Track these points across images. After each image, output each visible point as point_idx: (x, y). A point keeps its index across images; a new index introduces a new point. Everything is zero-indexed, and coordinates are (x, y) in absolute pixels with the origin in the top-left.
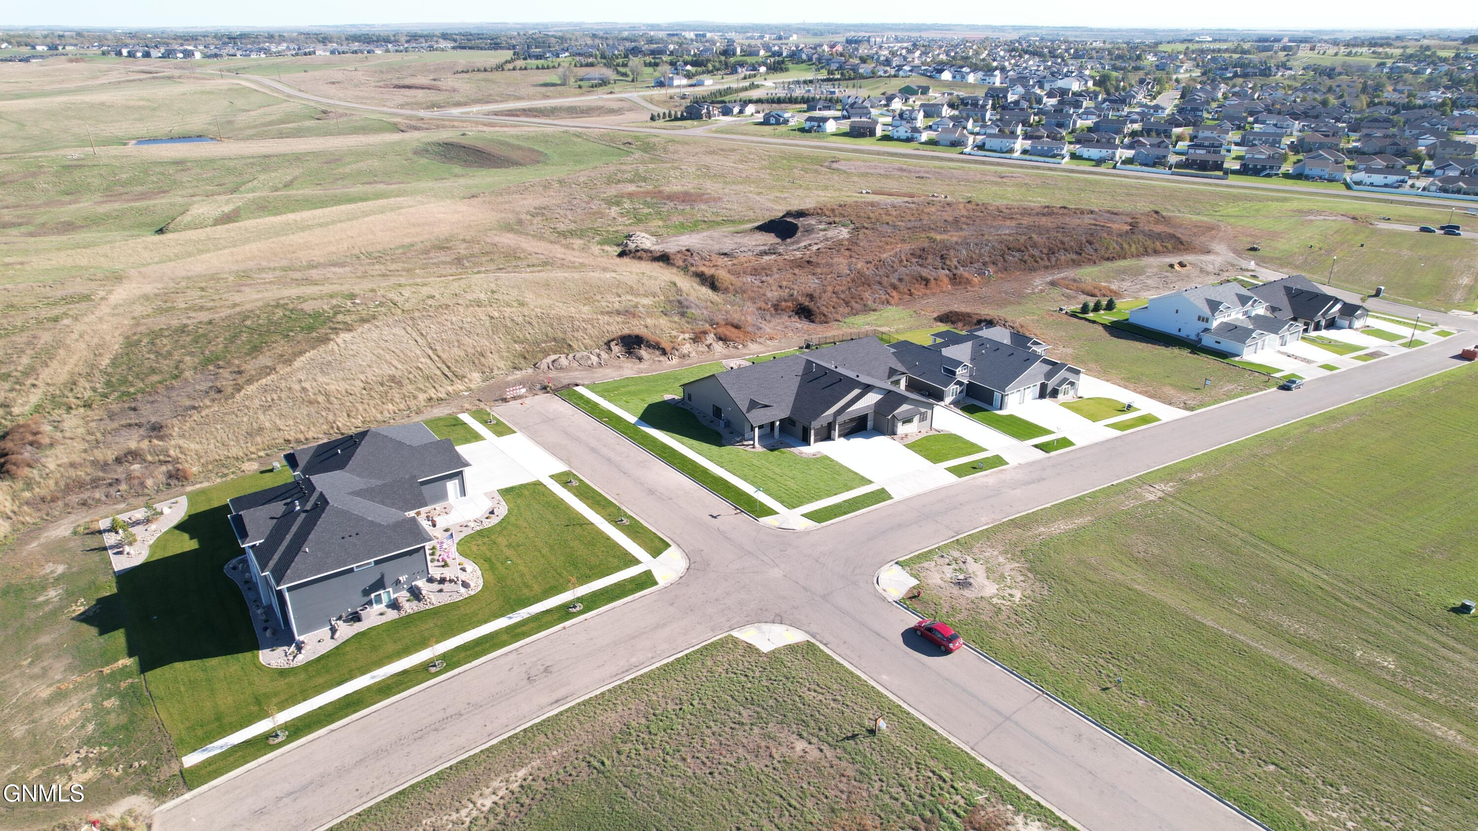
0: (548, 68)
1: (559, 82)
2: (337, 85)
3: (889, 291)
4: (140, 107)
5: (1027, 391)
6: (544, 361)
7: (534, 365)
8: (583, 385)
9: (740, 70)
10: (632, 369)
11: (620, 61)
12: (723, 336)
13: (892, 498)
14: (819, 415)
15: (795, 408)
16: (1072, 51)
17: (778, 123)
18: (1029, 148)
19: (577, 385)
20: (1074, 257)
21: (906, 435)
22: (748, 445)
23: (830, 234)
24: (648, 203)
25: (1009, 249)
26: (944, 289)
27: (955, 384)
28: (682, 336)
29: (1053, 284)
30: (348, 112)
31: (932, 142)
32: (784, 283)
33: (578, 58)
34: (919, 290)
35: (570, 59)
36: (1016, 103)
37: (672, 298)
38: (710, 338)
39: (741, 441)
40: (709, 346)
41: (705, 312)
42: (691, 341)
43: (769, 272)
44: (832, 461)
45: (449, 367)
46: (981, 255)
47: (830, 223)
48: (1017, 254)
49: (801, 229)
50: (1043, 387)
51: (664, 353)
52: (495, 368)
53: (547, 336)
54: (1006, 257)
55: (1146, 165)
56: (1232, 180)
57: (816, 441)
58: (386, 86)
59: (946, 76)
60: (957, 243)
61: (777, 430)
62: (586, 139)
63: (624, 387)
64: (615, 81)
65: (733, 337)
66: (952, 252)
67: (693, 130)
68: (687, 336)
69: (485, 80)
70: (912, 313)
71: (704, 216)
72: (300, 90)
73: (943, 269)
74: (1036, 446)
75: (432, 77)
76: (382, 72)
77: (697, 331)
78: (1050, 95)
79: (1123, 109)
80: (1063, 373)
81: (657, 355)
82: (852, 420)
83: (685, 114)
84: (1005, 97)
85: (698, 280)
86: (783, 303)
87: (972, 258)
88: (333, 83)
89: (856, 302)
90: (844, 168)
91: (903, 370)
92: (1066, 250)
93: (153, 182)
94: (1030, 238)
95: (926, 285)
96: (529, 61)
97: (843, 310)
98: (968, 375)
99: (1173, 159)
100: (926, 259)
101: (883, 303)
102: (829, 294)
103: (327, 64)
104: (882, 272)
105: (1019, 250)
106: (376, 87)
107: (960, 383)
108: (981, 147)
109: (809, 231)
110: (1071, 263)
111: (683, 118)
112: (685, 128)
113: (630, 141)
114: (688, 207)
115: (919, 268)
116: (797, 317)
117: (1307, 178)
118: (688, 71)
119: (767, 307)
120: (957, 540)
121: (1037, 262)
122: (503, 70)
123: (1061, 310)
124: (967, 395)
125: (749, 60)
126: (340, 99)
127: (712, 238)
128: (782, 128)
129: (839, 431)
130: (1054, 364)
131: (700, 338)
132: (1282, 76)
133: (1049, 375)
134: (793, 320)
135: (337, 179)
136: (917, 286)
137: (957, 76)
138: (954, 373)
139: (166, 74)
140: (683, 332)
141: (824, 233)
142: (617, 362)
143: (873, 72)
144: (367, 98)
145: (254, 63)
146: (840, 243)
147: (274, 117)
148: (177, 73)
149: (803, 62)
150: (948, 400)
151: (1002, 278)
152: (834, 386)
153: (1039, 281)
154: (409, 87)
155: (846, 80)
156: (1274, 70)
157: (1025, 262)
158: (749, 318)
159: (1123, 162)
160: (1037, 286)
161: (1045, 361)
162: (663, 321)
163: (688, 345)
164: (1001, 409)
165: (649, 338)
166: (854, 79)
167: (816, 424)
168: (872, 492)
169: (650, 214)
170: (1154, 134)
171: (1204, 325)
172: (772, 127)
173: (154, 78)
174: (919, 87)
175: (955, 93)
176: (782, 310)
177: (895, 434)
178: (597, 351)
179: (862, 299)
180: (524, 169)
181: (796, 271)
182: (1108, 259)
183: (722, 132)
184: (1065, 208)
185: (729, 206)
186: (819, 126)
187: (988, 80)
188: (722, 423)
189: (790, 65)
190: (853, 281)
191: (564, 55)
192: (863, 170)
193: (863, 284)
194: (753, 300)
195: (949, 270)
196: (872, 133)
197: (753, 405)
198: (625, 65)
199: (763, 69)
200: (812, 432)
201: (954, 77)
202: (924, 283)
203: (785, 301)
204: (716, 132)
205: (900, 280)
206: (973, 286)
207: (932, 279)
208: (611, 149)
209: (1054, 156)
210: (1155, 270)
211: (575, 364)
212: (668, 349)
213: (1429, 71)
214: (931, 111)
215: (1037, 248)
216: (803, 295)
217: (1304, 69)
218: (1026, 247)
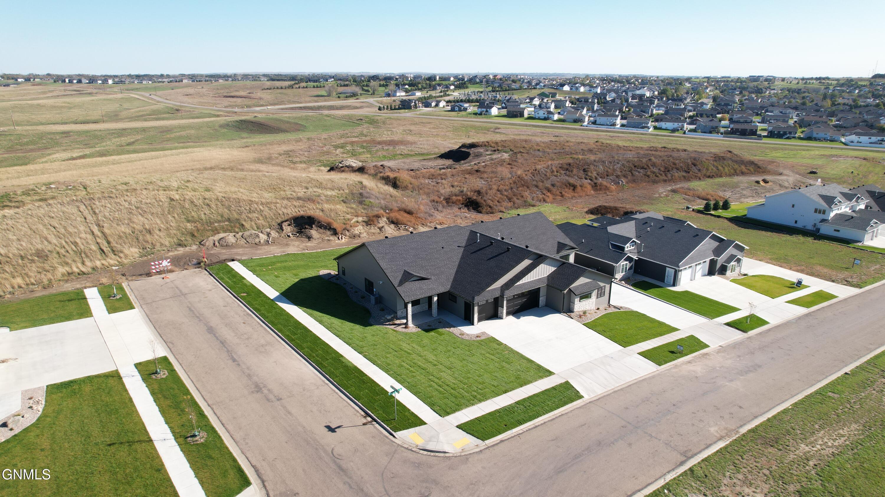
0: (320, 87)
1: (326, 95)
2: (189, 96)
3: (544, 192)
4: (62, 107)
5: (698, 267)
6: (211, 238)
7: (200, 243)
8: (239, 261)
9: (438, 88)
10: (298, 246)
11: (365, 83)
12: (395, 220)
13: (581, 397)
14: (483, 289)
15: (456, 281)
16: (640, 81)
17: (460, 110)
18: (626, 123)
19: (233, 260)
20: (684, 174)
21: (585, 313)
22: (399, 325)
23: (494, 157)
24: (364, 146)
25: (635, 166)
26: (588, 193)
27: (626, 260)
28: (355, 219)
29: (674, 191)
30: (191, 110)
31: (559, 120)
32: (456, 184)
33: (339, 82)
34: (567, 194)
35: (334, 82)
36: (613, 101)
37: (355, 192)
38: (383, 221)
39: (392, 320)
40: (381, 229)
41: (382, 202)
42: (364, 224)
43: (443, 177)
44: (500, 343)
45: (109, 243)
46: (614, 170)
47: (495, 151)
48: (642, 171)
49: (472, 155)
50: (713, 263)
51: (335, 233)
52: (158, 245)
53: (222, 216)
54: (634, 173)
55: (705, 132)
56: (765, 140)
57: (480, 320)
58: (220, 97)
59: (566, 88)
60: (595, 161)
61: (435, 307)
62: (333, 118)
63: (282, 262)
64: (361, 94)
65: (405, 220)
66: (592, 167)
67: (405, 114)
68: (360, 219)
69: (280, 93)
70: (565, 209)
71: (402, 152)
72: (166, 99)
73: (586, 179)
74: (728, 324)
75: (248, 92)
76: (218, 89)
77: (371, 215)
78: (633, 97)
79: (681, 105)
80: (731, 251)
81: (328, 235)
82: (523, 295)
83: (400, 106)
84: (605, 98)
85: (384, 182)
86: (454, 197)
87: (607, 171)
88: (187, 95)
89: (518, 199)
90: (504, 132)
91: (572, 244)
92: (678, 169)
93: (43, 143)
94: (650, 160)
95: (574, 190)
96: (309, 83)
97: (506, 204)
98: (636, 251)
99: (722, 130)
100: (572, 171)
101: (540, 201)
102: (494, 191)
103: (187, 86)
104: (537, 178)
105: (643, 168)
106: (213, 97)
107: (629, 259)
108: (594, 123)
109: (478, 155)
110: (682, 178)
111: (399, 109)
112: (399, 113)
113: (361, 118)
114: (392, 148)
115: (567, 178)
116: (466, 209)
117: (816, 139)
118: (406, 88)
119: (439, 200)
120: (691, 470)
121: (657, 176)
122: (293, 88)
123: (688, 208)
124: (635, 272)
125: (444, 83)
126: (189, 103)
127: (404, 163)
128: (463, 113)
129: (508, 308)
130: (721, 240)
131: (373, 221)
132: (769, 93)
133: (718, 252)
134: (462, 210)
135: (164, 141)
136: (566, 190)
137: (573, 88)
138: (623, 249)
139: (88, 92)
140: (357, 216)
141: (490, 156)
142: (285, 241)
143: (520, 87)
144: (205, 103)
145: (144, 86)
146: (503, 161)
147: (145, 113)
148: (95, 91)
149: (477, 83)
150: (619, 276)
151: (633, 187)
152: (501, 256)
153: (662, 190)
154: (233, 97)
155: (503, 91)
156: (764, 90)
157: (648, 176)
158: (422, 207)
159: (689, 131)
160: (662, 193)
161: (715, 238)
162: (341, 207)
163: (360, 227)
164: (674, 285)
165: (321, 219)
166: (509, 90)
167: (480, 299)
168: (554, 388)
169: (364, 152)
170: (705, 116)
171: (821, 216)
172: (456, 113)
173: (80, 94)
174: (550, 93)
175: (573, 97)
176: (453, 203)
177: (573, 312)
178: (268, 230)
179: (522, 197)
180: (289, 134)
181: (467, 176)
182: (709, 177)
183: (423, 115)
184: (665, 147)
185: (421, 146)
186: (487, 111)
187: (593, 91)
188: (372, 298)
189: (469, 85)
190: (515, 183)
191: (331, 80)
192: (516, 133)
193: (523, 186)
194: (428, 194)
195: (591, 180)
196: (521, 115)
197: (407, 277)
198: (367, 86)
199: (452, 87)
200: (476, 309)
201: (571, 89)
202: (572, 188)
203: (456, 195)
204: (420, 115)
205: (553, 185)
206: (611, 192)
207: (578, 186)
208: (349, 123)
209: (643, 128)
210: (746, 185)
211: (243, 242)
212: (339, 230)
213: (857, 91)
214: (559, 105)
215: (656, 167)
216: (472, 191)
217: (781, 90)
218: (648, 166)
